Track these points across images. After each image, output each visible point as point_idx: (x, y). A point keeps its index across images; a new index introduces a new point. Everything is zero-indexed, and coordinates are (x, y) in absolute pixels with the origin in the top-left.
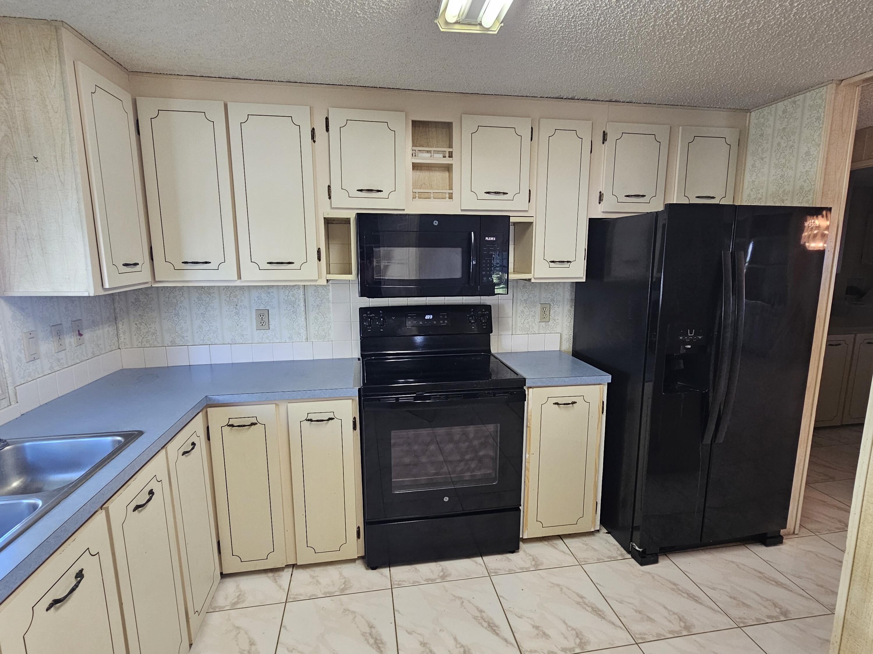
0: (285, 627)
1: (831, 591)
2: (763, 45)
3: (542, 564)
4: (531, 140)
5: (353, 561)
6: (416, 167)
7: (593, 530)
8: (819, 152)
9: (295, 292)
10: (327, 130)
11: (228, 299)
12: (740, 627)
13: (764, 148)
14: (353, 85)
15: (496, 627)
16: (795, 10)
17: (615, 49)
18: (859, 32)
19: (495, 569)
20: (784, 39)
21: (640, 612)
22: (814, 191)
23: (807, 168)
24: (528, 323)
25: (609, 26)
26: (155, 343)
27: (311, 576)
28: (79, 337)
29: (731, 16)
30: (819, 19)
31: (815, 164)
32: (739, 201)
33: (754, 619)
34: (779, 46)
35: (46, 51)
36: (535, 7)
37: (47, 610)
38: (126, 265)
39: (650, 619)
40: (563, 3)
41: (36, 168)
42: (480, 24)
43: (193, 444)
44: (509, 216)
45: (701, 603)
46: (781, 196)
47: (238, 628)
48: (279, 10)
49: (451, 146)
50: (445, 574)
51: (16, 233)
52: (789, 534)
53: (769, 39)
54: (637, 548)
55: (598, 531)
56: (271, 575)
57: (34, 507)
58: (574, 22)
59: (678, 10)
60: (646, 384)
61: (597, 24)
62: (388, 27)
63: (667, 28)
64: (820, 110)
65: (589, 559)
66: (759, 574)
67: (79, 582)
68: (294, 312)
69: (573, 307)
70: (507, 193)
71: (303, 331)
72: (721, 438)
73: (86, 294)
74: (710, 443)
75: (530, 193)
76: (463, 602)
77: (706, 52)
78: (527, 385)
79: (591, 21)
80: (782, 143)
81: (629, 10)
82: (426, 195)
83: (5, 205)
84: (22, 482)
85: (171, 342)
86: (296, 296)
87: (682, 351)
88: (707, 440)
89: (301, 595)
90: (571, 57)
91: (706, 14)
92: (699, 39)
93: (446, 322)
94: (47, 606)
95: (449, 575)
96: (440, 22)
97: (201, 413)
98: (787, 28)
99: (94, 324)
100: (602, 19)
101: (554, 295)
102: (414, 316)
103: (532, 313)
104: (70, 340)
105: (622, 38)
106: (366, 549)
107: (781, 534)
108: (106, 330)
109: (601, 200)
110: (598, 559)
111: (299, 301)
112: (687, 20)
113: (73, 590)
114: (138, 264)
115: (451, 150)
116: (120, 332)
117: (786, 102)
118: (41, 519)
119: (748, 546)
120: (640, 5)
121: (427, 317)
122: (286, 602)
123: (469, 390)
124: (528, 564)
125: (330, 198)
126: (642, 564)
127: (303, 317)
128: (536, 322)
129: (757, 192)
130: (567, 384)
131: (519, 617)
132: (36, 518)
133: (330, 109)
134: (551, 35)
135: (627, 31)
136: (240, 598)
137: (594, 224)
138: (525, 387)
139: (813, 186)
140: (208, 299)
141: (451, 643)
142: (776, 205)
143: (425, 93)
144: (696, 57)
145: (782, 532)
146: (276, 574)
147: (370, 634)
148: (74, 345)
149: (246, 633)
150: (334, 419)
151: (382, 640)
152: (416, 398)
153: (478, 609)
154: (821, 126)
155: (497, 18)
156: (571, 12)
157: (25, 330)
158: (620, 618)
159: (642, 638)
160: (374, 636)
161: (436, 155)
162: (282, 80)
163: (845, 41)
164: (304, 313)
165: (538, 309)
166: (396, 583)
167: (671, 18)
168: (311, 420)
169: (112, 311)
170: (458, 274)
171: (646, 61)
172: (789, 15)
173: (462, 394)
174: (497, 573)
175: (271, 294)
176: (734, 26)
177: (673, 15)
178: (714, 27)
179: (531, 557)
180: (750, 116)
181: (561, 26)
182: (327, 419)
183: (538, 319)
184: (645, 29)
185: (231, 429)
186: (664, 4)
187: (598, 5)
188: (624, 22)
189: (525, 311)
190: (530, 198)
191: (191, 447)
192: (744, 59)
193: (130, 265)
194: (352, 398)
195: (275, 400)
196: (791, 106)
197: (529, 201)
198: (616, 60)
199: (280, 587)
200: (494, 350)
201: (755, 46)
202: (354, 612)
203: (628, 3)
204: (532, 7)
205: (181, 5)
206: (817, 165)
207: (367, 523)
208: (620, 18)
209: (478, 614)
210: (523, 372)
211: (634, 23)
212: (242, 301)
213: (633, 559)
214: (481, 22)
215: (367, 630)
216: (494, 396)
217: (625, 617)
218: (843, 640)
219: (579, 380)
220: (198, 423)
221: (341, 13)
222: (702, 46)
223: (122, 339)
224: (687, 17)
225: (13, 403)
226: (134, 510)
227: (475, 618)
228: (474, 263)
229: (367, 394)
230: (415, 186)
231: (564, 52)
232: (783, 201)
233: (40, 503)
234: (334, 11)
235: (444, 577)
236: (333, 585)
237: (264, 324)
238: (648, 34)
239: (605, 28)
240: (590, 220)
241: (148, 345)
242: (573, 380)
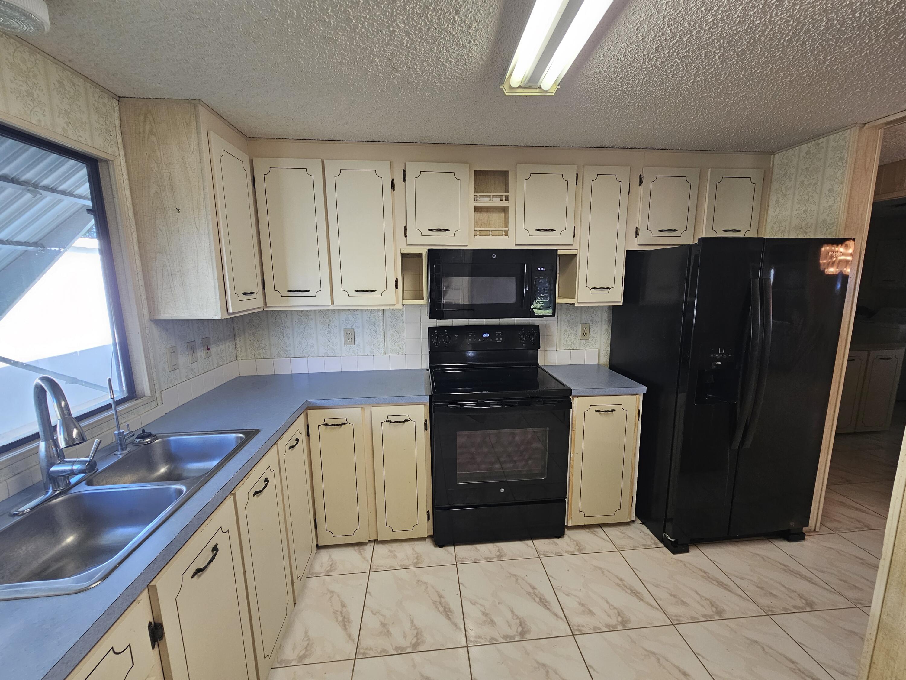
0: (369, 593)
1: (854, 586)
2: (793, 95)
3: (584, 548)
4: (577, 184)
5: (423, 539)
6: (478, 209)
7: (629, 520)
8: (842, 189)
9: (375, 314)
10: (404, 180)
11: (322, 320)
12: (769, 615)
13: (788, 186)
14: (426, 142)
15: (547, 602)
16: (827, 63)
17: (655, 104)
18: (887, 79)
19: (544, 552)
20: (815, 88)
21: (674, 596)
22: (837, 224)
23: (830, 203)
24: (570, 340)
25: (652, 85)
26: (265, 355)
27: (389, 551)
28: (207, 351)
29: (766, 70)
30: (850, 70)
31: (839, 199)
32: (763, 233)
33: (781, 608)
34: (809, 95)
35: (187, 124)
36: (588, 71)
37: (192, 577)
38: (245, 294)
39: (684, 603)
40: (613, 66)
41: (178, 217)
42: (540, 88)
43: (297, 440)
44: (557, 250)
45: (731, 591)
46: (804, 229)
47: (332, 592)
48: (371, 83)
49: (507, 191)
50: (502, 554)
51: (162, 270)
52: (810, 531)
53: (799, 89)
54: (670, 539)
55: (633, 521)
56: (356, 548)
57: (180, 492)
58: (621, 82)
59: (718, 67)
60: (679, 395)
61: (642, 82)
62: (460, 93)
63: (705, 83)
64: (844, 151)
65: (626, 546)
66: (783, 567)
67: (215, 555)
68: (375, 331)
69: (610, 327)
70: (555, 230)
71: (382, 346)
72: (748, 444)
73: (215, 318)
74: (737, 448)
75: (575, 230)
76: (517, 579)
77: (739, 103)
78: (572, 394)
79: (637, 81)
80: (805, 182)
81: (672, 70)
82: (485, 233)
83: (155, 247)
84: (167, 469)
85: (278, 354)
86: (377, 317)
87: (713, 367)
88: (736, 445)
89: (382, 566)
90: (616, 111)
91: (742, 70)
92: (734, 92)
93: (501, 339)
94: (192, 574)
95: (505, 555)
96: (505, 87)
97: (303, 414)
98: (818, 79)
99: (219, 340)
100: (647, 78)
101: (593, 316)
102: (474, 334)
103: (574, 332)
104: (201, 353)
105: (663, 94)
106: (435, 529)
107: (803, 531)
108: (227, 345)
109: (637, 234)
110: (634, 547)
111: (378, 322)
112: (724, 76)
113: (211, 561)
114: (254, 293)
115: (507, 194)
116: (238, 347)
117: (810, 145)
118: (186, 503)
119: (771, 540)
120: (683, 64)
121: (485, 335)
122: (370, 572)
123: (522, 399)
124: (572, 549)
125: (406, 236)
126: (674, 552)
127: (382, 335)
128: (577, 339)
129: (781, 225)
130: (607, 394)
131: (567, 595)
132: (183, 501)
133: (407, 163)
134: (600, 94)
135: (668, 87)
136: (333, 566)
137: (630, 255)
138: (571, 397)
139: (836, 220)
140: (306, 320)
141: (509, 616)
142: (800, 237)
143: (485, 147)
144: (729, 108)
145: (805, 529)
146: (361, 548)
147: (440, 603)
148: (203, 358)
149: (338, 597)
150: (409, 420)
151: (450, 609)
152: (477, 405)
153: (531, 586)
154: (844, 165)
155: (555, 83)
156: (620, 73)
157: (168, 346)
158: (657, 600)
159: (677, 620)
160: (443, 605)
161: (494, 199)
162: (368, 140)
163: (872, 89)
164: (383, 332)
165: (579, 328)
166: (460, 560)
167: (710, 74)
168: (390, 422)
169: (232, 329)
170: (512, 300)
171: (683, 114)
172: (822, 67)
173: (516, 402)
174: (546, 554)
175: (357, 316)
176: (768, 79)
177: (712, 72)
178: (749, 81)
179: (575, 543)
180: (774, 158)
181: (609, 86)
182: (403, 421)
183: (579, 337)
184: (684, 86)
185: (326, 427)
186: (705, 63)
187: (645, 67)
188: (666, 80)
189: (568, 329)
190: (574, 234)
191: (295, 442)
192: (774, 108)
193: (248, 293)
194: (424, 403)
195: (362, 404)
196: (815, 148)
197: (574, 237)
198: (655, 114)
199: (365, 558)
200: (541, 363)
201: (786, 96)
202: (426, 583)
203: (672, 63)
204: (585, 71)
205: (292, 82)
206: (841, 200)
207: (435, 508)
208: (663, 76)
209: (531, 590)
210: (568, 383)
211: (676, 80)
212: (333, 322)
213: (665, 548)
214: (541, 85)
215: (437, 599)
216: (544, 403)
217: (661, 600)
218: (878, 638)
219: (618, 391)
220: (300, 423)
221: (421, 83)
222: (736, 98)
223: (239, 352)
224: (725, 73)
225: (159, 404)
226: (254, 495)
227: (529, 593)
228: (527, 289)
229: (437, 400)
230: (476, 225)
231: (610, 108)
232: (806, 233)
233: (184, 489)
234: (416, 81)
235: (500, 557)
236: (408, 559)
237: (350, 341)
238: (687, 90)
239: (648, 86)
240: (628, 252)
241: (259, 357)
242: (612, 391)
